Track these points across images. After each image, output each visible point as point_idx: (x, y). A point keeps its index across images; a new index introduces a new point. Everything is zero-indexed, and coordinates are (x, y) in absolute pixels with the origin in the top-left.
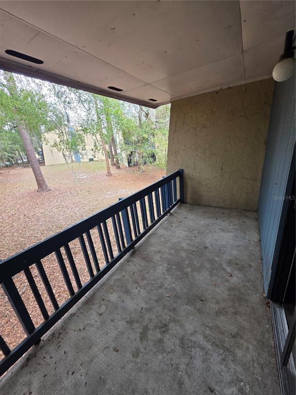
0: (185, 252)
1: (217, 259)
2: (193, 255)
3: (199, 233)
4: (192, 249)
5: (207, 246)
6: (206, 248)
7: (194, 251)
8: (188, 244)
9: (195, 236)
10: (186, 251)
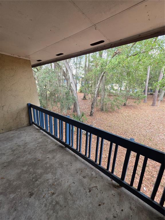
0: (41, 173)
1: (12, 196)
2: (33, 178)
3: (57, 203)
4: (40, 180)
5: (32, 197)
6: (31, 195)
7: (36, 180)
8: (48, 180)
9: (53, 194)
10: (41, 175)
